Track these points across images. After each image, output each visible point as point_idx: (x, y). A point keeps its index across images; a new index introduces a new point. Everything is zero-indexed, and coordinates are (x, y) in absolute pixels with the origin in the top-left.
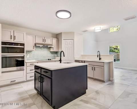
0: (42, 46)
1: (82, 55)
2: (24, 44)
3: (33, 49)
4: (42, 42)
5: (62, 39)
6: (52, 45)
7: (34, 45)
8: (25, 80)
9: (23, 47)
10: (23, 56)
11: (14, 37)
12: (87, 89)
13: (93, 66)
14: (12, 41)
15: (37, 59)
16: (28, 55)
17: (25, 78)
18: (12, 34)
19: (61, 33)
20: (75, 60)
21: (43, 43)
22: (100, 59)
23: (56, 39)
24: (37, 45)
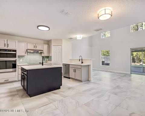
0: (33, 51)
1: (70, 59)
2: (16, 50)
3: (25, 55)
4: (33, 48)
5: (52, 45)
6: (43, 51)
7: (26, 51)
8: (17, 80)
9: (15, 53)
10: (15, 60)
11: (8, 45)
12: (61, 85)
13: (74, 69)
14: (6, 48)
15: (30, 62)
16: (21, 59)
17: (17, 78)
18: (6, 43)
19: (51, 40)
20: (63, 64)
21: (35, 49)
22: (82, 63)
23: (47, 45)
24: (28, 51)
